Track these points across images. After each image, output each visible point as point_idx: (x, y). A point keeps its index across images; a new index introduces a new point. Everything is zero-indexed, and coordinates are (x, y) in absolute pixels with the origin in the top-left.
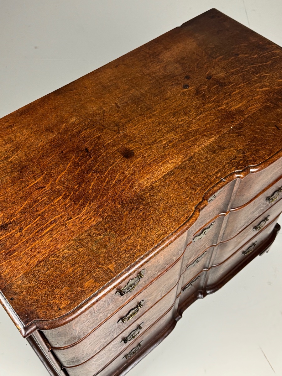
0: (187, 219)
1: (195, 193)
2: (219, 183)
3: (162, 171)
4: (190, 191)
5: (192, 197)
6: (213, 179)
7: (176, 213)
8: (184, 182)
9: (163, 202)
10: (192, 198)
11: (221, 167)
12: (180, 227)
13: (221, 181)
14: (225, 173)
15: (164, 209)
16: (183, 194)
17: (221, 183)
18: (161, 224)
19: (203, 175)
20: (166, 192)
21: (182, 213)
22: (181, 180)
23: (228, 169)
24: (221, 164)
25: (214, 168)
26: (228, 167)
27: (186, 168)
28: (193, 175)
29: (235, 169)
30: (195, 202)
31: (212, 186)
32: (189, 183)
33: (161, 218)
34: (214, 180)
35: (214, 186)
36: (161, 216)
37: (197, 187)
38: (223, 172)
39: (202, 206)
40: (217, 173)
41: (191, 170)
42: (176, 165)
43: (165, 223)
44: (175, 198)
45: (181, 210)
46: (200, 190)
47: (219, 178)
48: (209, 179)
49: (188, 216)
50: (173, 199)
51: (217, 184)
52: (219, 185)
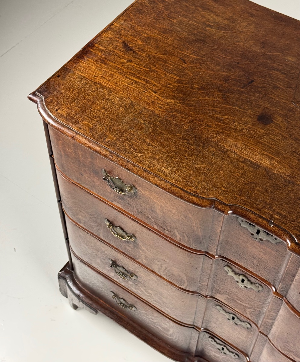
0: (193, 192)
1: (236, 195)
2: (264, 219)
3: (255, 157)
4: (236, 189)
5: (227, 192)
6: (267, 211)
7: (197, 181)
8: (248, 181)
9: (209, 166)
10: (226, 193)
11: (291, 218)
12: (180, 188)
13: (268, 221)
14: (283, 223)
15: (198, 168)
16: (228, 183)
17: (264, 222)
18: (177, 170)
19: (268, 199)
20: (224, 165)
21: (200, 187)
22: (249, 178)
23: (293, 226)
24: (296, 217)
25: (286, 210)
26: (296, 225)
27: (271, 179)
28: (262, 188)
29: (295, 234)
30: (221, 197)
31: (254, 211)
32: (248, 186)
33: (185, 168)
34: (265, 212)
35: (256, 214)
36: (187, 167)
37: (246, 196)
38: (283, 220)
39: (220, 207)
40: (279, 214)
41: (271, 186)
42: (271, 169)
43: (180, 172)
44: (218, 176)
45: (204, 185)
46: (241, 199)
47: (272, 217)
48: (264, 207)
49: (197, 193)
50: (216, 174)
51: (260, 217)
52: (260, 220)
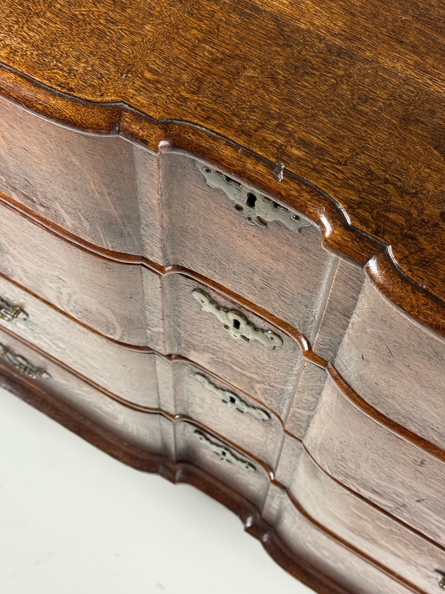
0: (60, 86)
1: (184, 94)
2: (259, 159)
4: (185, 77)
5: (159, 86)
6: (271, 138)
7: (75, 53)
8: (223, 53)
9: (113, 11)
10: (157, 88)
11: (337, 154)
12: (22, 76)
13: (271, 166)
14: (314, 169)
15: (80, 17)
16: (165, 58)
17: (260, 168)
18: (17, 22)
19: (276, 103)
20: (158, 9)
21: (81, 70)
22: (227, 44)
23: (340, 176)
24: (352, 150)
25: (323, 133)
26: (349, 175)
27: (288, 46)
28: (262, 72)
29: (345, 201)
30: (139, 98)
31: (234, 138)
32: (221, 68)
33: (44, 16)
34: (264, 139)
35: (236, 147)
36: (49, 14)
37: (213, 95)
38: (315, 162)
39: (135, 128)
40: (304, 144)
41: (286, 64)
42: (292, 16)
43: (25, 29)
44: (138, 39)
45: (92, 66)
46: (199, 105)
47: (282, 154)
48: (263, 126)
49: (71, 89)
50: (132, 33)
51: (249, 154)
52: (250, 164)
